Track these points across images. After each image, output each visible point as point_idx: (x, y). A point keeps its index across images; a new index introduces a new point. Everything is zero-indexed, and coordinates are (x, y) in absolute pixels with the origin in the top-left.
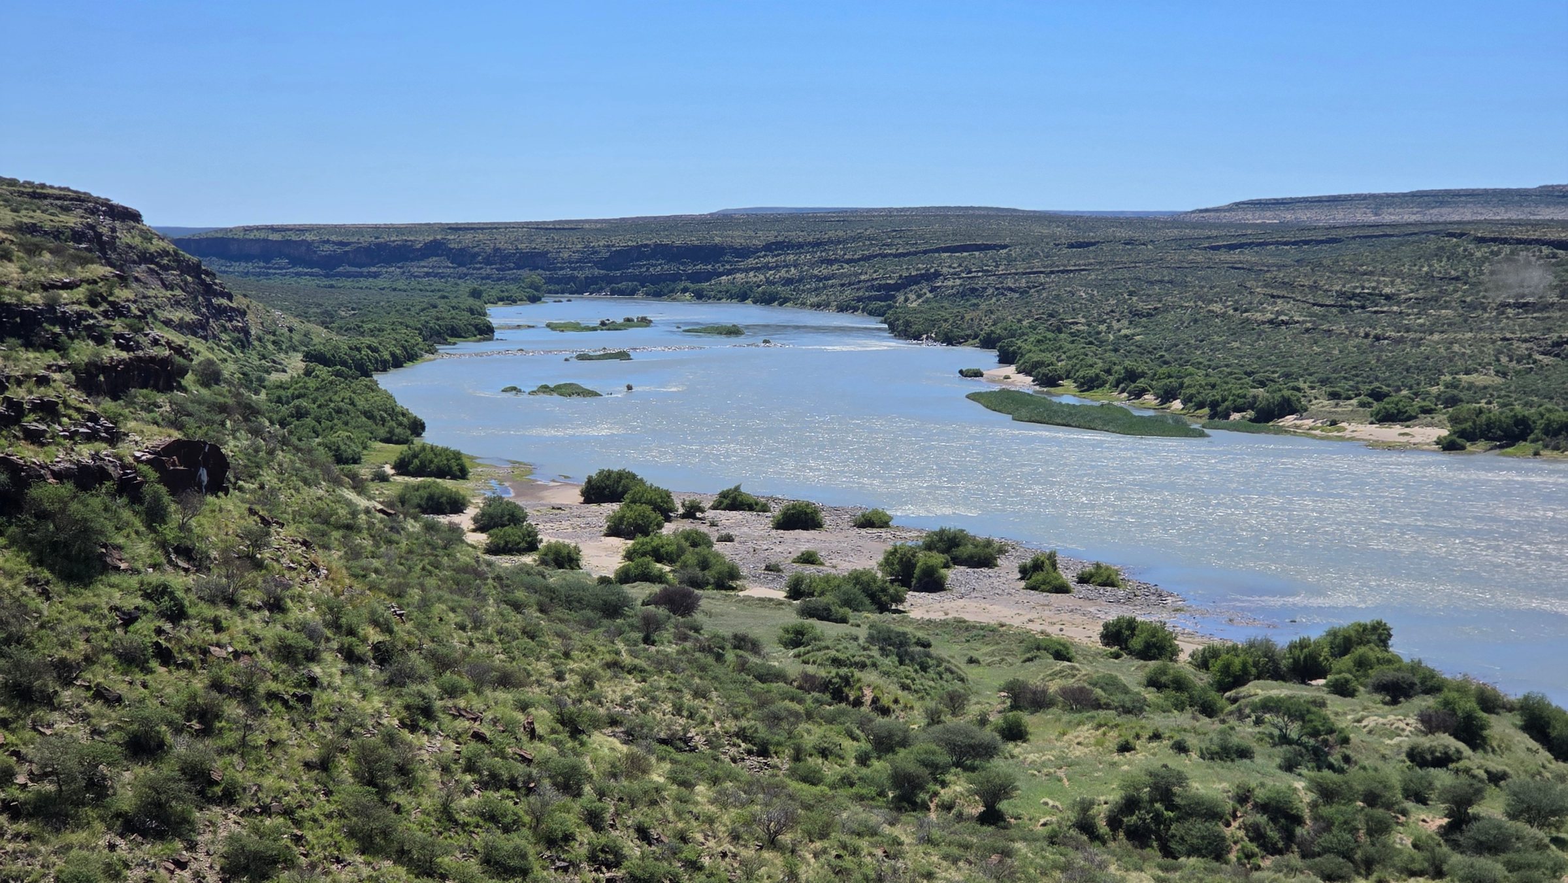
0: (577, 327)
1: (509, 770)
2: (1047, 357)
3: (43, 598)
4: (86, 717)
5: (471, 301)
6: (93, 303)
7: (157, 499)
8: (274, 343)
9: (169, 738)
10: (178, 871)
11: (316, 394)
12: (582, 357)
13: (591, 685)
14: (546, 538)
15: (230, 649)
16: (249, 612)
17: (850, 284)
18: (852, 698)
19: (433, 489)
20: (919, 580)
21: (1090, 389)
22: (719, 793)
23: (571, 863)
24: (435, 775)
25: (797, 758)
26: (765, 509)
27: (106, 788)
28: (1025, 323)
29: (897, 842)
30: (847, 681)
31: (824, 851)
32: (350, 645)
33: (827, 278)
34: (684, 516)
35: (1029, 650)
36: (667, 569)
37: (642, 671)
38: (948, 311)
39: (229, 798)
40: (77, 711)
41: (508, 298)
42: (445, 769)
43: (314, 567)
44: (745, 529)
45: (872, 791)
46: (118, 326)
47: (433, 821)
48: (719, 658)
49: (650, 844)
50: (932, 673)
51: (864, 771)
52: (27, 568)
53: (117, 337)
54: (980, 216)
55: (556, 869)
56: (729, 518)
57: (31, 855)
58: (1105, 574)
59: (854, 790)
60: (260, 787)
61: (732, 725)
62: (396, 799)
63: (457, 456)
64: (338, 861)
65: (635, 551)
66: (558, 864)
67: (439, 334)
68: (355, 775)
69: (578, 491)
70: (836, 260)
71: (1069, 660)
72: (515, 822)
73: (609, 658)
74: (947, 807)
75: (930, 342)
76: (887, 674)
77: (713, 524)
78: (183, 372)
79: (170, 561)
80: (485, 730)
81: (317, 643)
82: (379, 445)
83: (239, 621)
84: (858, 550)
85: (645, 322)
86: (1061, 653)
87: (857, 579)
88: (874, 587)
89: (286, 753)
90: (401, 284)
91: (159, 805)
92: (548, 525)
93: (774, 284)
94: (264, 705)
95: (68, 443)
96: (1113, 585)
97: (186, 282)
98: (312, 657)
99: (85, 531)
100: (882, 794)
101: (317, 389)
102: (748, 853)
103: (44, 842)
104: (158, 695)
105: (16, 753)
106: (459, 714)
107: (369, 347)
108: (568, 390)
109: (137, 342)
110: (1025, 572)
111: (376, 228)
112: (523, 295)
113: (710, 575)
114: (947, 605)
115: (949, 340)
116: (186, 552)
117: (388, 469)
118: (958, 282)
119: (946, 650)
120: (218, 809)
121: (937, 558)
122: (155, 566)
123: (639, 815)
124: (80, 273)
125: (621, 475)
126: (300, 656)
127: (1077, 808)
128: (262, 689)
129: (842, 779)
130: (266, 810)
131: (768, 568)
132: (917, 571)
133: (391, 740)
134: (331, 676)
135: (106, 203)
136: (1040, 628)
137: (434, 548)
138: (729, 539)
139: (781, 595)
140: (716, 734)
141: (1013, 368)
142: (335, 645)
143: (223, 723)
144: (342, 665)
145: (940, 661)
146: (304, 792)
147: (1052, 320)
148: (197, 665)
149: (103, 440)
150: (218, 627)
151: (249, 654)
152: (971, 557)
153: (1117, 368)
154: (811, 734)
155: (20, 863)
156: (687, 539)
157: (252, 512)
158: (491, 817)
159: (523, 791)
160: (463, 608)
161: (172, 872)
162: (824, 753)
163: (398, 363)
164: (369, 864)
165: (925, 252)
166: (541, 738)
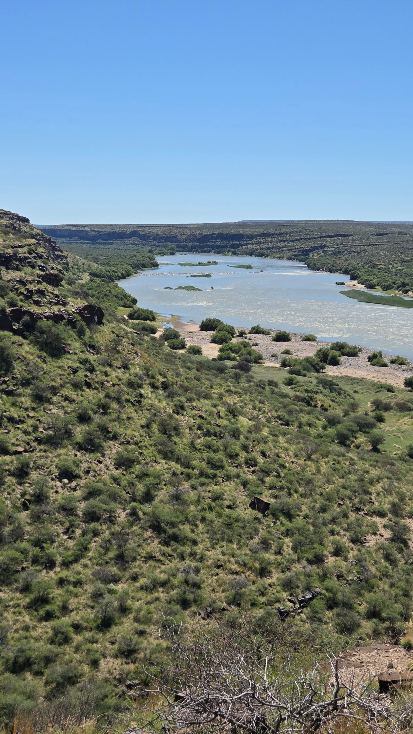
0: (190, 265)
1: (214, 429)
2: (370, 277)
3: (44, 363)
4: (62, 407)
5: (149, 254)
6: (30, 253)
7: (82, 327)
8: (77, 269)
9: (92, 416)
10: (99, 464)
11: (96, 288)
12: (193, 276)
13: (222, 398)
14: (188, 344)
15: (111, 383)
16: (117, 369)
17: (292, 250)
18: (313, 405)
19: (144, 325)
20: (330, 361)
21: (387, 290)
22: (287, 439)
23: (239, 465)
24: (187, 431)
25: (300, 426)
26: (268, 334)
27: (71, 433)
28: (360, 264)
29: (352, 459)
30: (311, 398)
31: (328, 462)
32: (153, 382)
33: (283, 247)
34: (238, 336)
35: (378, 388)
36: (236, 355)
37: (239, 393)
38: (330, 260)
39: (115, 438)
40: (59, 405)
41: (162, 253)
42: (191, 429)
43: (136, 353)
44: (262, 341)
45: (330, 440)
46: (39, 262)
47: (188, 448)
48: (263, 388)
49: (266, 458)
50: (342, 396)
51: (326, 432)
52: (38, 352)
53: (39, 266)
54: (341, 224)
55: (234, 467)
56: (255, 337)
57: (47, 457)
58: (401, 360)
59: (322, 439)
60: (126, 434)
61: (275, 414)
62: (174, 440)
63: (151, 312)
64: (156, 462)
65: (223, 349)
66: (234, 465)
67: (138, 266)
68: (159, 430)
69: (198, 326)
70: (286, 240)
71: (393, 392)
72: (217, 449)
73: (227, 388)
74: (358, 447)
75: (323, 272)
76: (326, 396)
77: (250, 339)
78: (62, 279)
79: (87, 350)
80: (203, 414)
81: (142, 381)
82: (121, 308)
83: (114, 373)
84: (305, 349)
85: (215, 263)
86: (390, 389)
87: (307, 360)
88: (314, 363)
89: (134, 422)
90: (121, 247)
91: (91, 440)
92: (188, 339)
93: (263, 249)
94: (125, 404)
95: (49, 306)
96: (404, 364)
97: (46, 245)
98: (140, 386)
99: (58, 338)
100: (333, 441)
101: (96, 287)
102: (301, 462)
103: (51, 453)
104: (87, 399)
105: (39, 420)
106: (193, 408)
107: (113, 271)
108: (190, 288)
109: (46, 268)
110: (370, 359)
111: (112, 226)
112: (168, 252)
113: (252, 357)
114: (341, 370)
115: (331, 271)
116: (92, 347)
117: (125, 317)
118: (333, 249)
119: (344, 386)
120: (111, 442)
121: (337, 353)
122: (82, 352)
123: (261, 447)
124: (25, 242)
125: (214, 320)
126: (136, 386)
127: (408, 448)
128: (124, 398)
129: (318, 435)
130: (128, 443)
131: (272, 356)
132: (329, 358)
133: (170, 417)
134: (147, 393)
135: (17, 215)
136: (378, 380)
137: (156, 347)
138: (257, 344)
139: (279, 366)
140: (269, 417)
141: (356, 282)
142: (148, 382)
143: (111, 410)
144: (151, 390)
145: (345, 392)
146: (141, 436)
147: (370, 264)
148: (100, 389)
149: (61, 304)
150: (107, 375)
151: (118, 385)
152: (349, 353)
153: (397, 282)
154: (304, 418)
155: (43, 460)
156: (242, 344)
157: (113, 332)
158: (209, 447)
159: (219, 437)
160: (172, 369)
161: (97, 465)
162: (310, 425)
163: (124, 277)
164: (166, 463)
165: (321, 237)
166: (222, 418)
